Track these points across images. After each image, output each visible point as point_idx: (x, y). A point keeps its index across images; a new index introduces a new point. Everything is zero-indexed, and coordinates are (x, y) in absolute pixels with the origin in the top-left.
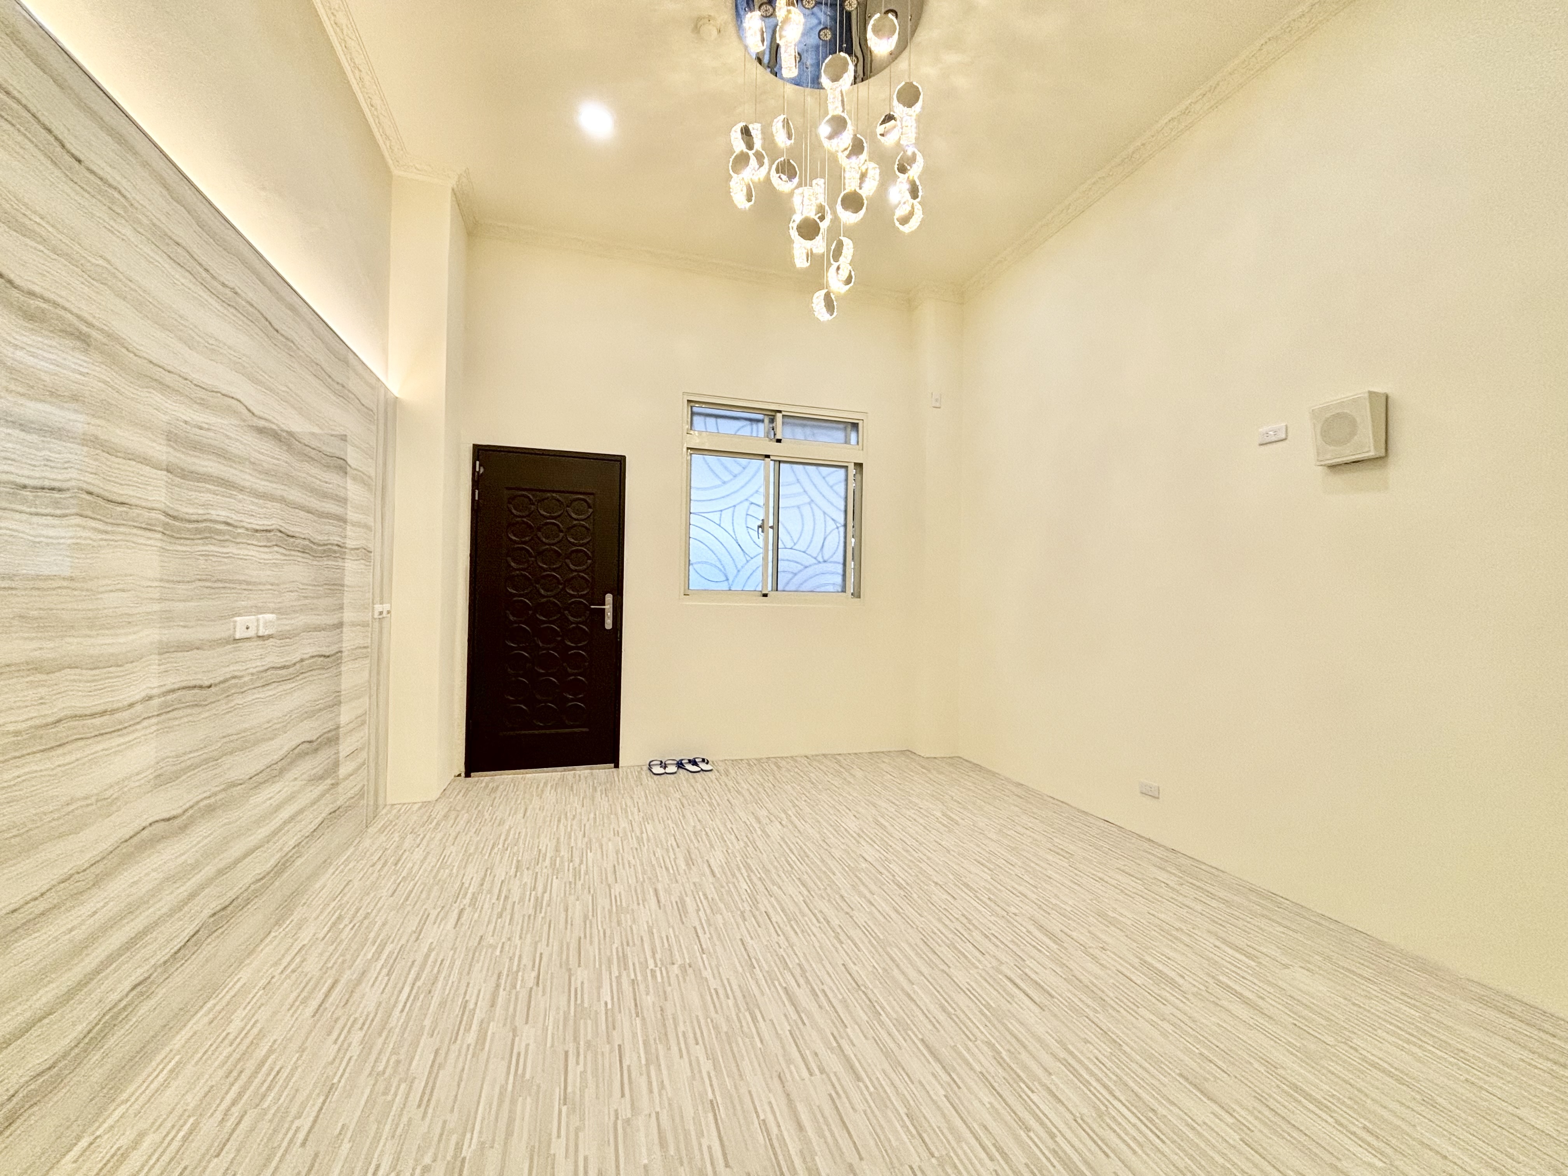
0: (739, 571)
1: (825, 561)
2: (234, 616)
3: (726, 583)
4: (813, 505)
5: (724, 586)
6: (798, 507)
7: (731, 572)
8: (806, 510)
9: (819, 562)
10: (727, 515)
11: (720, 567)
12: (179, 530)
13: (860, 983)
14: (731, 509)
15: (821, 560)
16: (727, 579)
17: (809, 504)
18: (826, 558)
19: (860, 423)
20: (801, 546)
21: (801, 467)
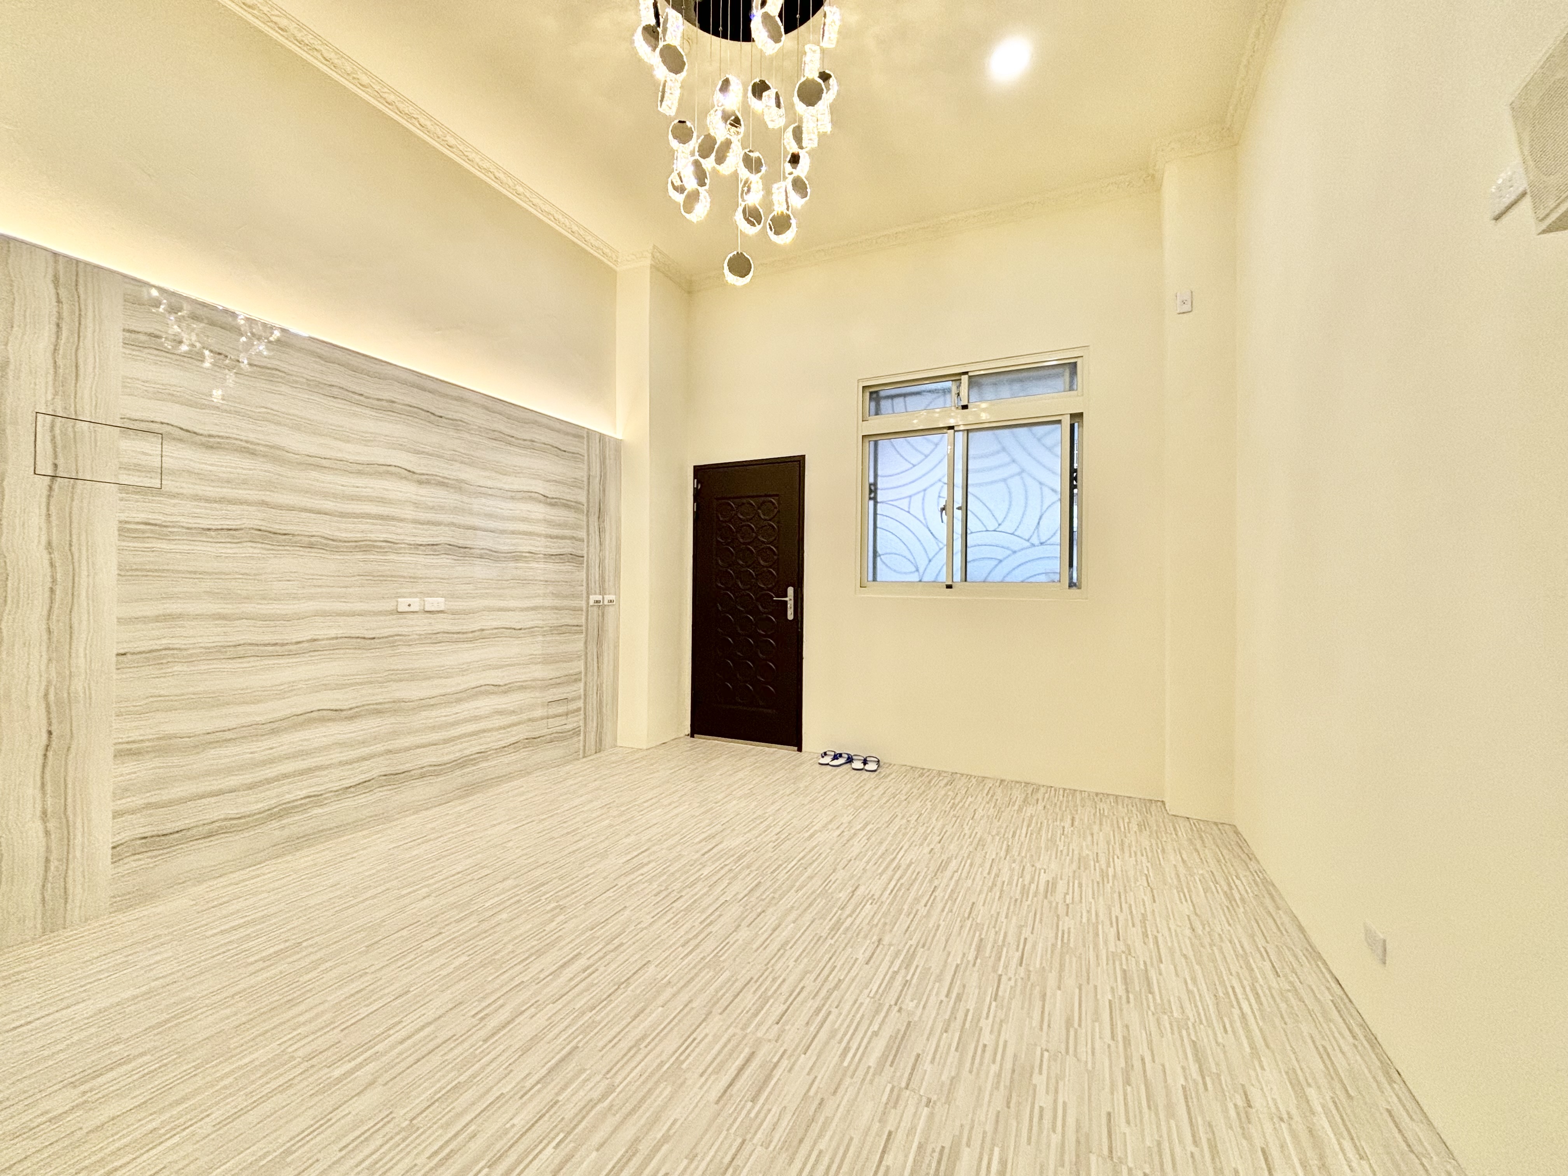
0: (930, 561)
1: (1042, 544)
2: (399, 597)
3: (917, 574)
4: (1024, 475)
5: (915, 578)
6: (1004, 480)
7: (922, 563)
8: (1015, 483)
9: (1033, 545)
10: (917, 500)
11: (910, 557)
12: (337, 547)
14: (922, 494)
15: (1036, 542)
16: (917, 570)
17: (1019, 474)
18: (1043, 540)
19: (1079, 361)
20: (1008, 526)
21: (1006, 432)
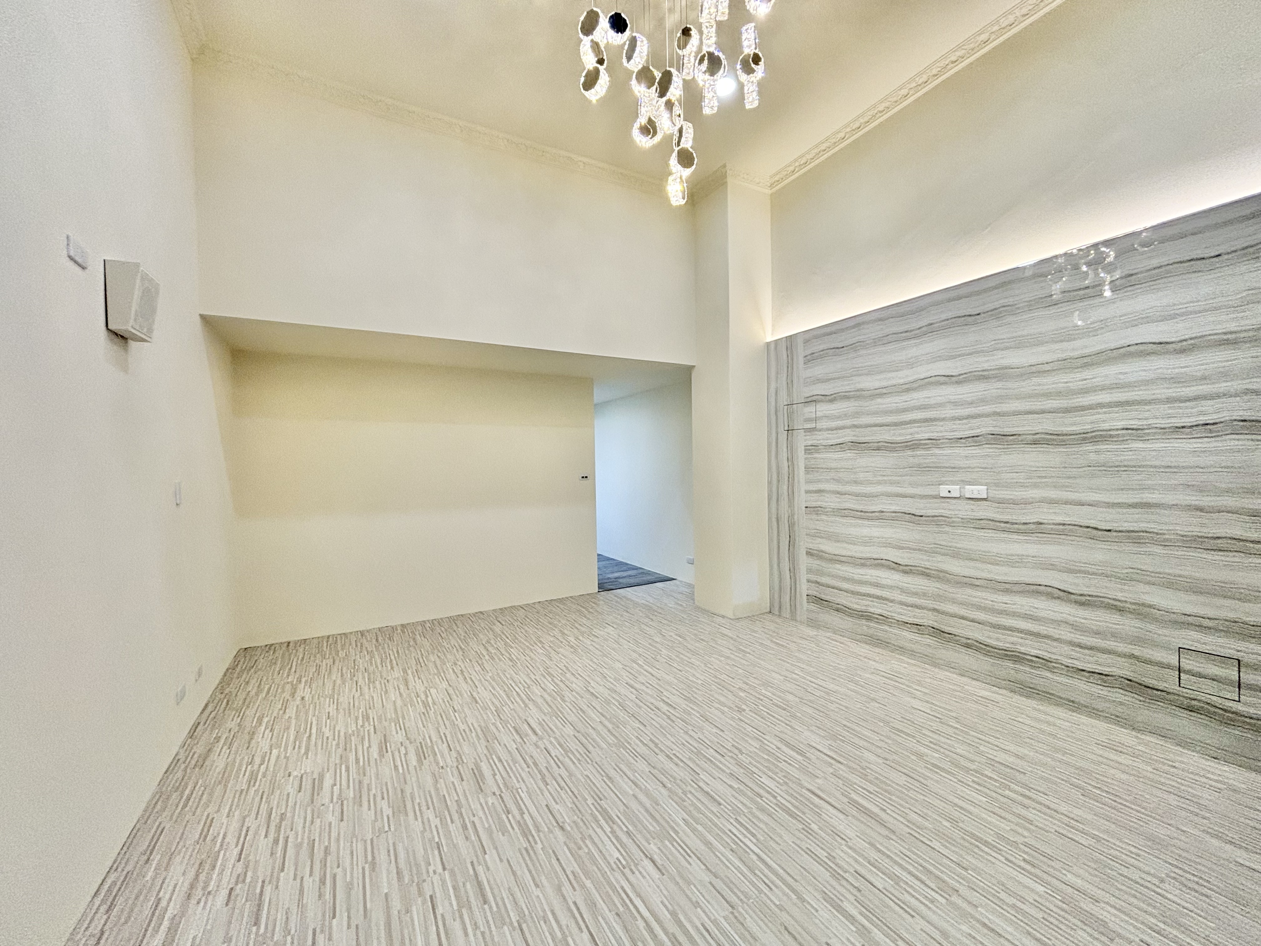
2: (939, 485)
12: (894, 448)
13: (632, 718)
